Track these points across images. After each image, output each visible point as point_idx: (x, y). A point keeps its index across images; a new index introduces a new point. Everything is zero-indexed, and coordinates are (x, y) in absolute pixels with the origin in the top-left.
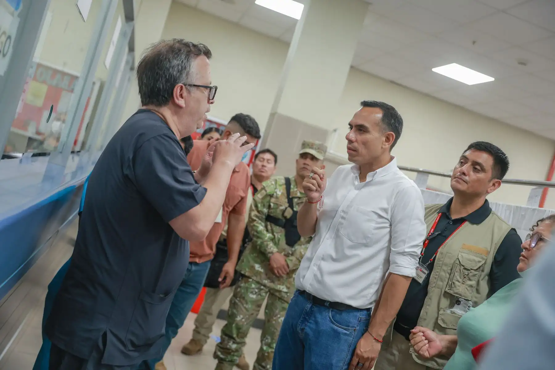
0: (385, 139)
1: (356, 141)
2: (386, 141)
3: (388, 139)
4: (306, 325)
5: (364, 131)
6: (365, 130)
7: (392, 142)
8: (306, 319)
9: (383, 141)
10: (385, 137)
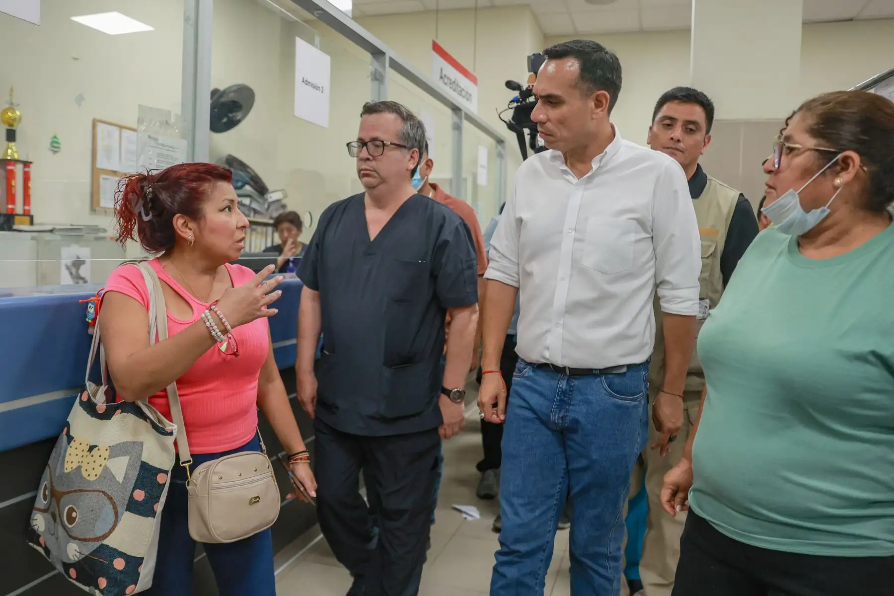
0: (595, 104)
1: (549, 120)
2: (597, 106)
3: (598, 104)
4: (567, 411)
5: (556, 103)
6: (556, 101)
7: (606, 106)
8: (564, 401)
9: (592, 108)
10: (594, 101)
